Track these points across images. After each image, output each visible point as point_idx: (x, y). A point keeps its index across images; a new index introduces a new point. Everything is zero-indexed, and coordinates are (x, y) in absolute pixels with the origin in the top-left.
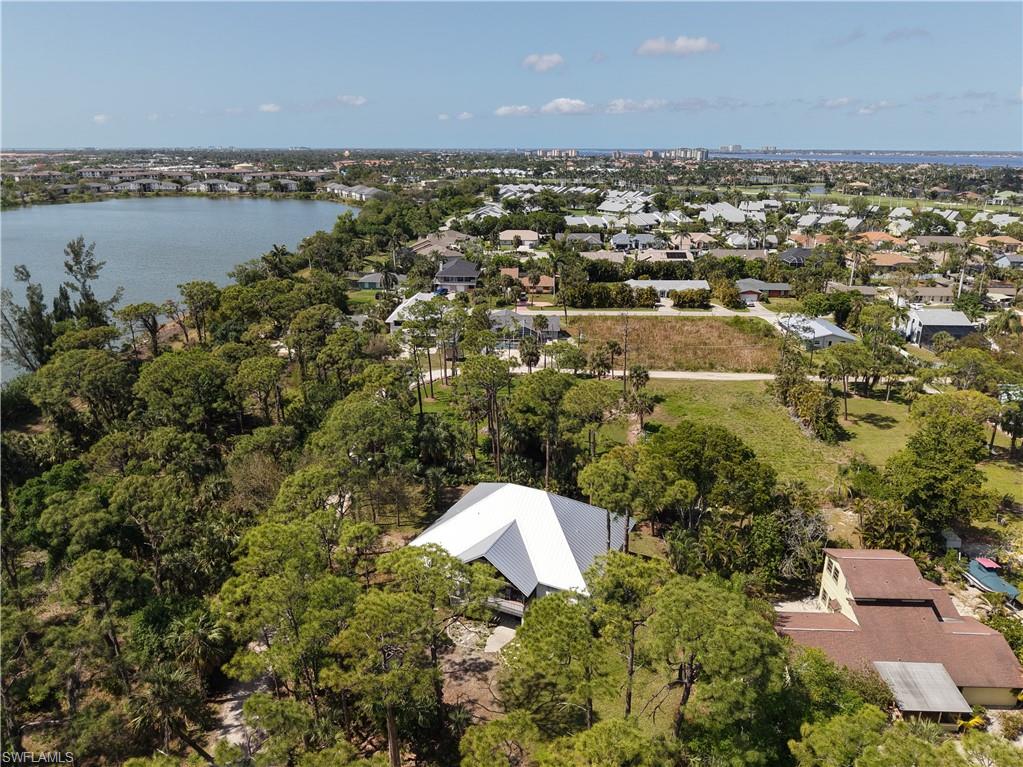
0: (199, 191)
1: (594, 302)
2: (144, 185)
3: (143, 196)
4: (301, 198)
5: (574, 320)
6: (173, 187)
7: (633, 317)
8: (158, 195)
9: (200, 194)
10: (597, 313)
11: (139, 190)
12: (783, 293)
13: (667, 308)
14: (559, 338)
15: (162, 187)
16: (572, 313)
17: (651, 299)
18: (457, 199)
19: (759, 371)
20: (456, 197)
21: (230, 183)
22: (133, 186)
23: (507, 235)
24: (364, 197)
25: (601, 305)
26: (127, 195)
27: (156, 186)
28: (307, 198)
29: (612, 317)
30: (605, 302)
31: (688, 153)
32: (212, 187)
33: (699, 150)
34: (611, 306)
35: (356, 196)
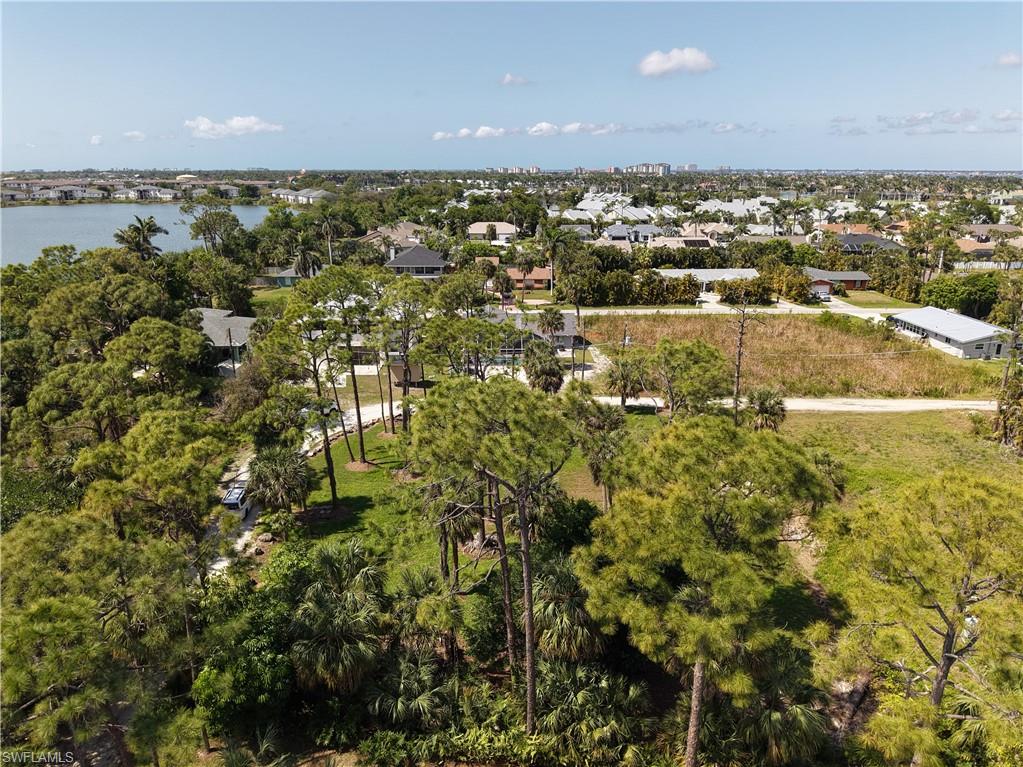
0: (127, 198)
1: (611, 298)
2: (66, 193)
3: (64, 203)
4: (242, 204)
5: (589, 322)
6: (98, 194)
7: (676, 316)
8: (80, 202)
9: (129, 201)
10: (621, 311)
11: (59, 198)
12: (858, 285)
13: (711, 303)
14: (574, 347)
15: (86, 195)
16: (586, 312)
17: (689, 293)
18: (416, 198)
19: (927, 394)
20: (415, 196)
21: (163, 189)
22: (52, 194)
23: (479, 228)
24: (311, 200)
25: (620, 302)
26: (45, 202)
27: (79, 194)
28: (249, 203)
29: (646, 317)
30: (624, 297)
31: (650, 168)
32: (143, 195)
33: (661, 165)
34: (634, 303)
35: (303, 200)
